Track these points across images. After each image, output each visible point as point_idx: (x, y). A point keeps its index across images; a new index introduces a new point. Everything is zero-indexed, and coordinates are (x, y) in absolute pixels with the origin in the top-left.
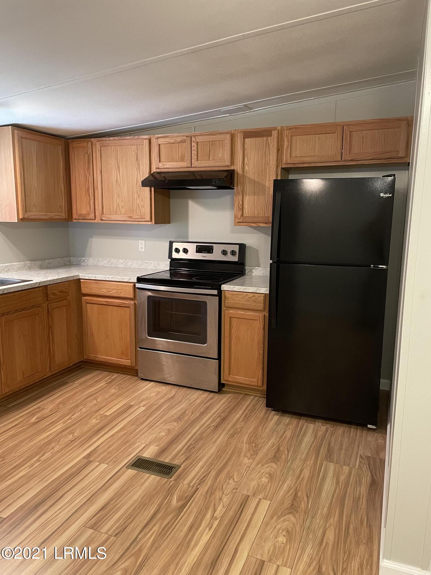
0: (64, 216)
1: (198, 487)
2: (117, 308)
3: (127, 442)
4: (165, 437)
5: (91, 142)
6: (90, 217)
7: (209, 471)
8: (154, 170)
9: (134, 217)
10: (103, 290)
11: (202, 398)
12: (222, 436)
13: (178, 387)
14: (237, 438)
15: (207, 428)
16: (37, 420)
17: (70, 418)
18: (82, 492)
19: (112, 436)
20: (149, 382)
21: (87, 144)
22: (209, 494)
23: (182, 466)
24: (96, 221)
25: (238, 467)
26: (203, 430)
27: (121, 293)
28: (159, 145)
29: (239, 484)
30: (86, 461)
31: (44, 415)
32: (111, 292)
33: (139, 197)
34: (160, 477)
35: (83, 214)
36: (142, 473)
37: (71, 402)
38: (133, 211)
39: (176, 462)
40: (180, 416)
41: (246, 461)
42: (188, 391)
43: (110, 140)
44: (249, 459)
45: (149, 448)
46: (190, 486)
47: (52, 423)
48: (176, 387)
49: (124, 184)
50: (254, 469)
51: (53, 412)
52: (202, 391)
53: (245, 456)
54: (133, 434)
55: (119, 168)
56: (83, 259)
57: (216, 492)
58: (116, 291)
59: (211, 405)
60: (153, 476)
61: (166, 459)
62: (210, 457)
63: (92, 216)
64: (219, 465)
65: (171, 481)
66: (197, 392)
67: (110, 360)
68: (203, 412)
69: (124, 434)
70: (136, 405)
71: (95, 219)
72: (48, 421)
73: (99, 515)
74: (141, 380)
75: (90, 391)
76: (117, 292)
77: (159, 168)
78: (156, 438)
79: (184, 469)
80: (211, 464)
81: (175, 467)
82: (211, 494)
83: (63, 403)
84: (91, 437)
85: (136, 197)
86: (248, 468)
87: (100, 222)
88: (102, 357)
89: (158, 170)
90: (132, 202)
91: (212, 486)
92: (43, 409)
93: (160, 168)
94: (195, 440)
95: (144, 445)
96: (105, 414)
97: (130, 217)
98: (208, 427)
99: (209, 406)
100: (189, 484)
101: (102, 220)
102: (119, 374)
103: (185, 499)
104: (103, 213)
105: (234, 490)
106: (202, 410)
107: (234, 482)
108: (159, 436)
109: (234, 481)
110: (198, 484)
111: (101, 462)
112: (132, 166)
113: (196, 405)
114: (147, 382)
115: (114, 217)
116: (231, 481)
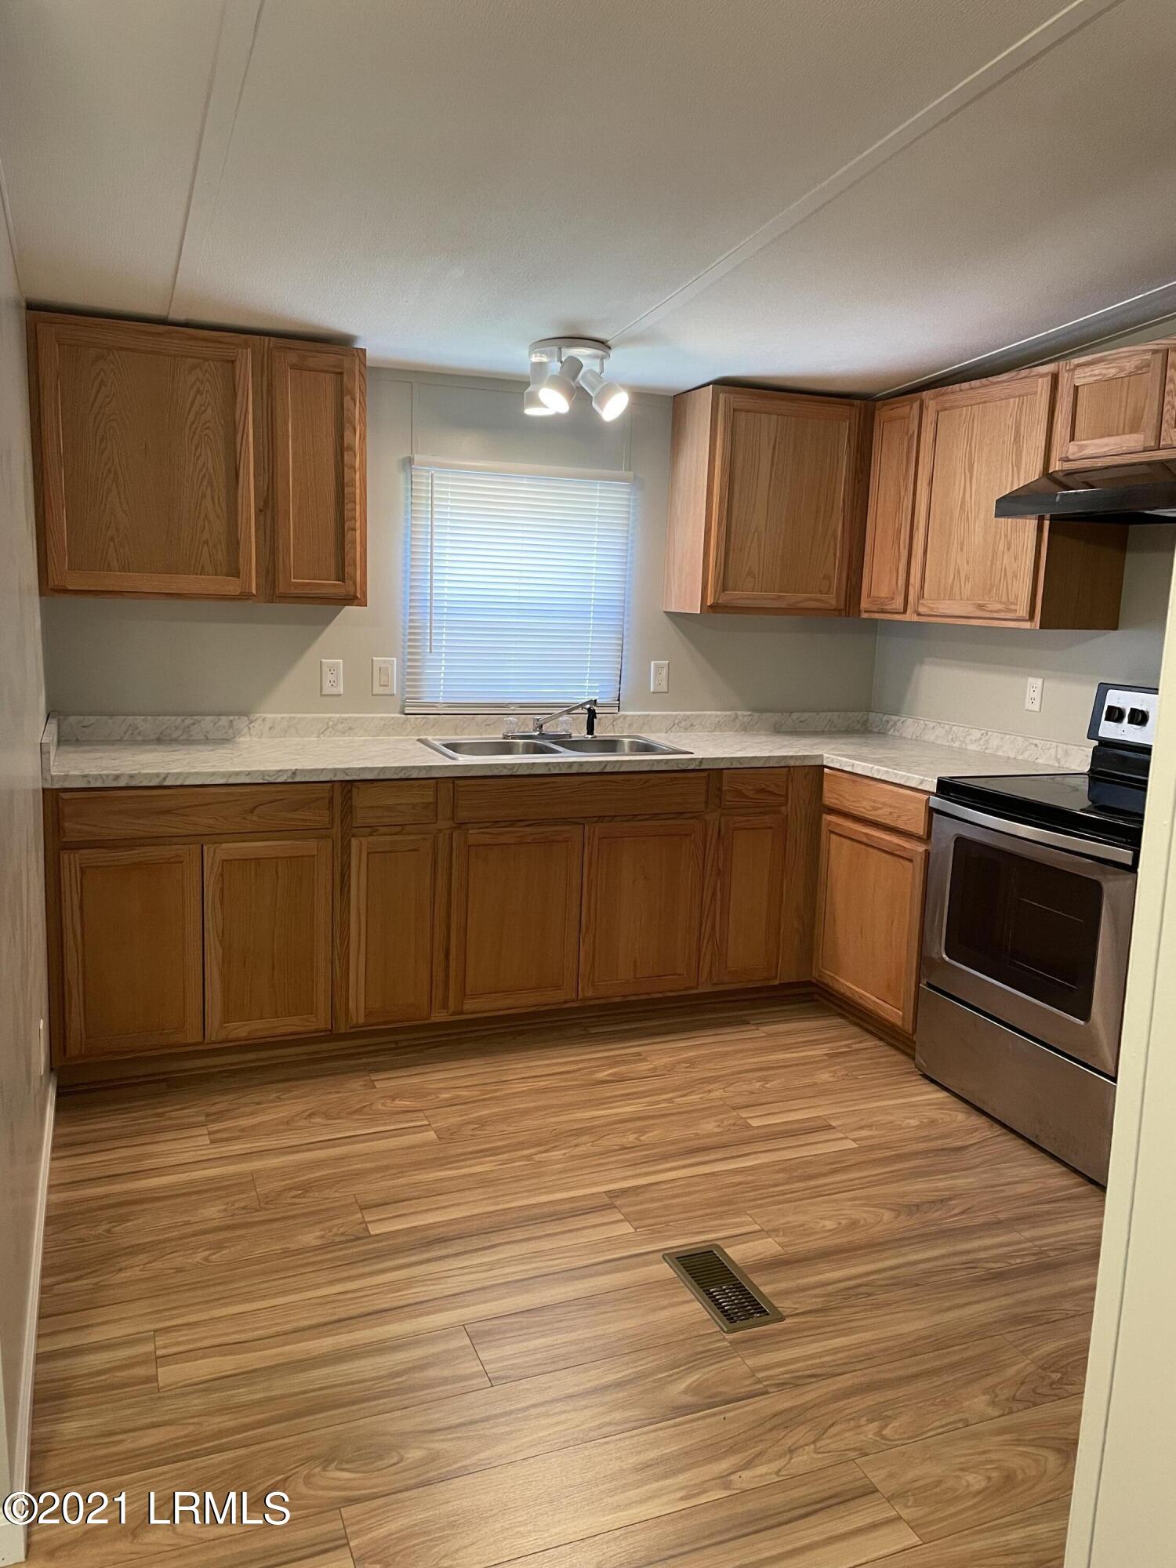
0: (834, 602)
1: (770, 1390)
2: (888, 857)
3: (729, 1203)
4: (826, 1234)
5: (918, 402)
6: (893, 606)
7: (840, 1370)
8: (1056, 466)
9: (991, 607)
10: (865, 804)
11: (1040, 1185)
12: (982, 1307)
13: (1004, 1131)
14: (1021, 1334)
15: (963, 1266)
16: (609, 1078)
17: (670, 1100)
18: (531, 1257)
19: (713, 1174)
20: (937, 1088)
21: (911, 408)
22: (776, 1421)
23: (788, 1320)
24: (907, 617)
25: (932, 1405)
26: (946, 1266)
27: (899, 816)
28: (1076, 388)
29: (885, 1447)
30: (606, 1200)
31: (632, 1072)
32: (880, 812)
33: (1008, 549)
34: (709, 1317)
35: (881, 598)
36: (682, 1284)
37: (708, 1066)
38: (990, 590)
39: (784, 1305)
40: (924, 1203)
41: (978, 1403)
42: (1024, 1152)
43: (961, 391)
44: (993, 1402)
45: (763, 1238)
46: (754, 1376)
47: (628, 1095)
48: (997, 1127)
49: (979, 510)
50: (976, 1436)
51: (654, 1074)
52: (1064, 1169)
53: (991, 1390)
54: (760, 1192)
55: (971, 466)
56: (895, 718)
57: (800, 1428)
58: (890, 810)
59: (1048, 1213)
60: (698, 1305)
61: (766, 1286)
62: (887, 1339)
63: (898, 603)
64: (882, 1371)
65: (724, 1339)
66: (1045, 1164)
67: (861, 996)
68: (999, 1223)
69: (740, 1183)
70: (840, 1131)
71: (905, 612)
72: (624, 1089)
73: (512, 1320)
74: (920, 1077)
75: (772, 1057)
76: (891, 813)
77: (1068, 460)
78: (803, 1225)
79: (784, 1332)
80: (869, 1357)
81: (768, 1314)
82: (780, 1425)
83: (692, 1063)
84: (665, 1157)
85: (1001, 547)
86: (960, 1425)
87: (916, 618)
88: (848, 985)
89: (1067, 466)
90: (992, 564)
91: (805, 1408)
92: (645, 1060)
93: (1071, 457)
94: (895, 1278)
95: (757, 1227)
96: (749, 1121)
97: (980, 607)
98: (971, 1265)
99: (1038, 1216)
100: (754, 1371)
101: (919, 614)
102: (881, 1043)
103: (710, 1397)
104: (921, 596)
105: (853, 1454)
106: (1002, 1216)
107: (879, 1433)
108: (812, 1225)
109: (880, 1431)
110: (776, 1382)
111: (627, 1219)
112: (1002, 460)
113: (1003, 1194)
114: (933, 1087)
115: (947, 607)
116: (874, 1426)
